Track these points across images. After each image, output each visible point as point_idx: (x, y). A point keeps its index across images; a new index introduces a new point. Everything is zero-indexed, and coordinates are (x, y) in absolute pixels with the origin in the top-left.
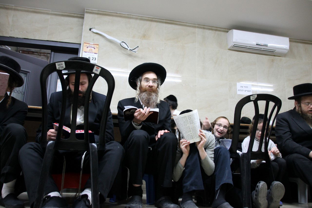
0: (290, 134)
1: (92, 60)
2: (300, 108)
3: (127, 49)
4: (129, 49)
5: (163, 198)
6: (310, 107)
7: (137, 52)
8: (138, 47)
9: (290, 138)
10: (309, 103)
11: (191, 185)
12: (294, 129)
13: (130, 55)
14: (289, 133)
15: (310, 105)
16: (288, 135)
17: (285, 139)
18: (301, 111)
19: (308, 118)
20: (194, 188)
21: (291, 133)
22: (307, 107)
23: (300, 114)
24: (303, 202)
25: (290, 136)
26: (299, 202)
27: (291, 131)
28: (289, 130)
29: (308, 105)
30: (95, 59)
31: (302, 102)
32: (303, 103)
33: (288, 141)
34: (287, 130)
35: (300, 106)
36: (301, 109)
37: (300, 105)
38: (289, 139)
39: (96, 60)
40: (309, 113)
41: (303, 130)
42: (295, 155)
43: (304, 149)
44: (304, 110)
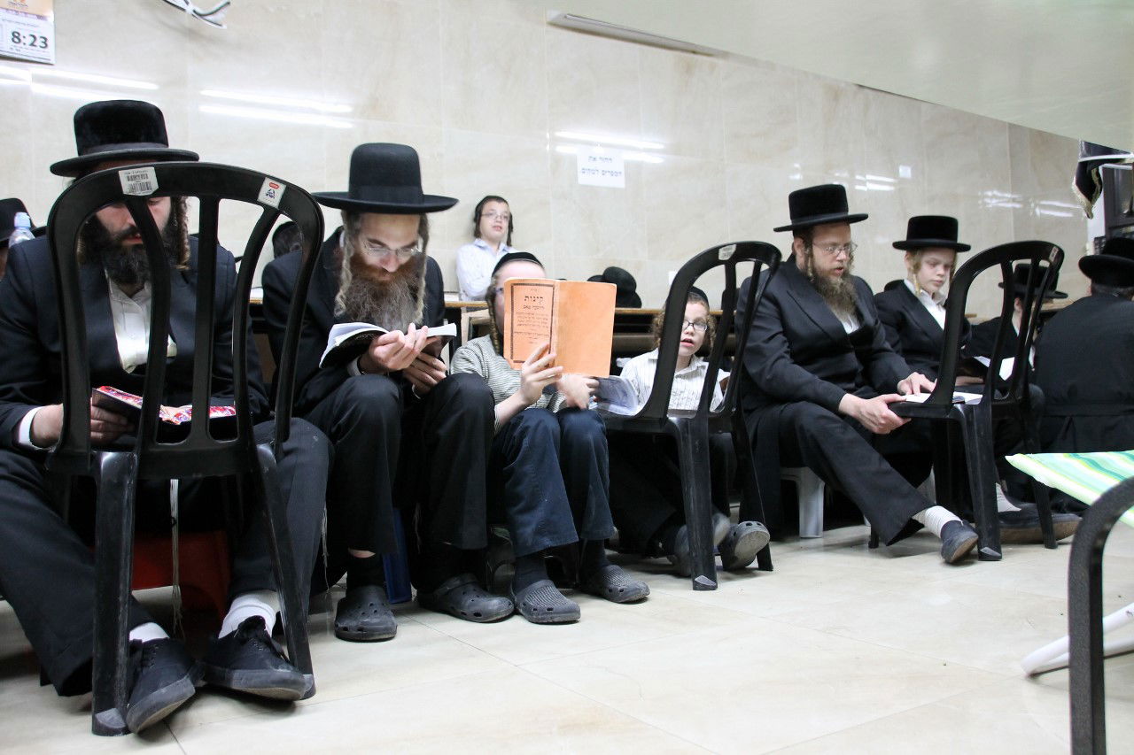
0: (785, 342)
1: (32, 45)
2: (810, 259)
3: (183, 10)
4: (190, 9)
5: (456, 582)
6: (838, 258)
7: (225, 27)
8: (228, 3)
9: (785, 355)
10: (835, 245)
11: (539, 532)
12: (795, 324)
13: (192, 34)
14: (781, 336)
15: (837, 251)
16: (778, 346)
17: (773, 359)
18: (814, 271)
19: (833, 289)
20: (547, 542)
21: (784, 335)
22: (830, 257)
23: (809, 278)
24: (811, 532)
25: (785, 348)
26: (801, 534)
27: (786, 331)
28: (781, 329)
29: (832, 251)
30: (45, 43)
31: (815, 241)
32: (818, 246)
33: (782, 361)
34: (777, 328)
35: (811, 255)
36: (813, 262)
37: (811, 251)
38: (782, 357)
39: (46, 45)
40: (836, 275)
41: (821, 328)
42: (803, 405)
43: (824, 387)
44: (819, 268)
